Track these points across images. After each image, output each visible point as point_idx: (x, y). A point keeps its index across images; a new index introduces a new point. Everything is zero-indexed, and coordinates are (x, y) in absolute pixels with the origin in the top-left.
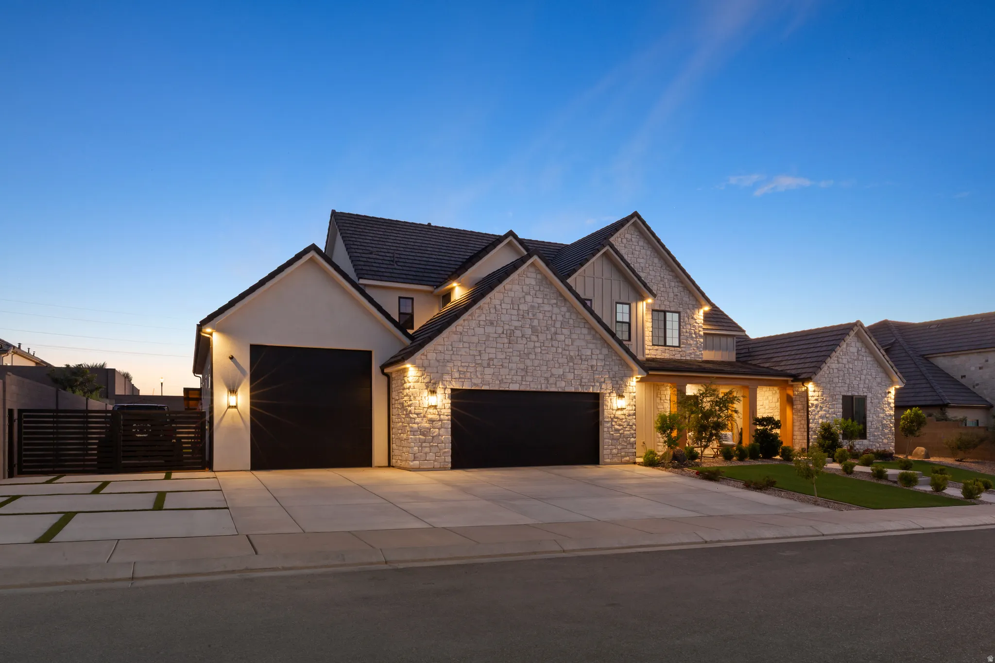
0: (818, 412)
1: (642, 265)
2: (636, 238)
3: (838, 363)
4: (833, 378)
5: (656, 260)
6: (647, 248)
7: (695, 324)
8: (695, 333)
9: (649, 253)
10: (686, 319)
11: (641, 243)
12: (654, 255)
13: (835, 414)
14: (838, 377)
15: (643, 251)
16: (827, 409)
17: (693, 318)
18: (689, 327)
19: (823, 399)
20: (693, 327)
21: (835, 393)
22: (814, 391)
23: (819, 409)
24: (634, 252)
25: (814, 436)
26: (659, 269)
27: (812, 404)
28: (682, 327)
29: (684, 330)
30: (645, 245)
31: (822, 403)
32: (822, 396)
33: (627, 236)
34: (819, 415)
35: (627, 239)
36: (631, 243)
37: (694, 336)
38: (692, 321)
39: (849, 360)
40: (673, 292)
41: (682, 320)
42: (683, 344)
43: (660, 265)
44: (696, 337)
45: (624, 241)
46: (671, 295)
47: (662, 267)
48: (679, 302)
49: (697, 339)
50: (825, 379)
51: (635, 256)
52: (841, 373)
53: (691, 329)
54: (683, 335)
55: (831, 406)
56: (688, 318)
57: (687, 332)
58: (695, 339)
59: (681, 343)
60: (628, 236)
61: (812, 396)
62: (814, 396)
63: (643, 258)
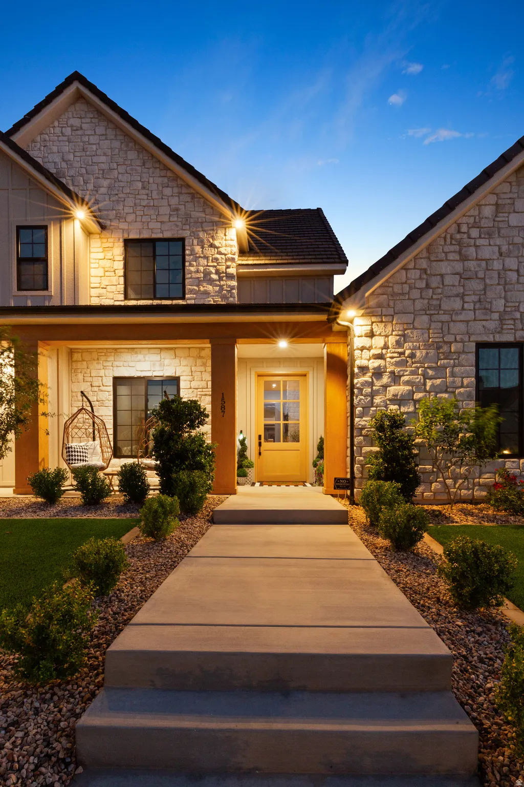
0: (385, 387)
1: (103, 166)
2: (91, 122)
3: (464, 258)
4: (440, 300)
5: (132, 155)
6: (113, 137)
7: (218, 256)
8: (217, 272)
9: (117, 144)
10: (198, 249)
11: (100, 130)
12: (127, 146)
13: (446, 392)
14: (462, 296)
15: (106, 144)
16: (419, 379)
17: (212, 246)
18: (203, 262)
19: (403, 353)
20: (212, 261)
21: (450, 338)
22: (371, 335)
23: (385, 379)
24: (85, 146)
25: (366, 449)
26: (139, 168)
27: (364, 369)
28: (187, 264)
29: (192, 269)
30: (109, 132)
31: (397, 364)
32: (398, 344)
33: (72, 121)
34: (389, 395)
35: (72, 126)
36: (79, 132)
37: (214, 277)
38: (210, 252)
39: (504, 248)
40: (170, 205)
41: (187, 252)
42: (191, 291)
43: (138, 162)
44: (220, 279)
45: (68, 131)
46: (165, 210)
47: (144, 165)
48: (181, 222)
49: (222, 283)
50: (411, 302)
51: (88, 153)
52: (475, 285)
53: (207, 266)
54: (191, 278)
55: (430, 372)
56: (203, 248)
57: (198, 271)
58: (218, 283)
59: (187, 291)
60: (76, 122)
61: (362, 349)
62: (369, 349)
63: (105, 154)
